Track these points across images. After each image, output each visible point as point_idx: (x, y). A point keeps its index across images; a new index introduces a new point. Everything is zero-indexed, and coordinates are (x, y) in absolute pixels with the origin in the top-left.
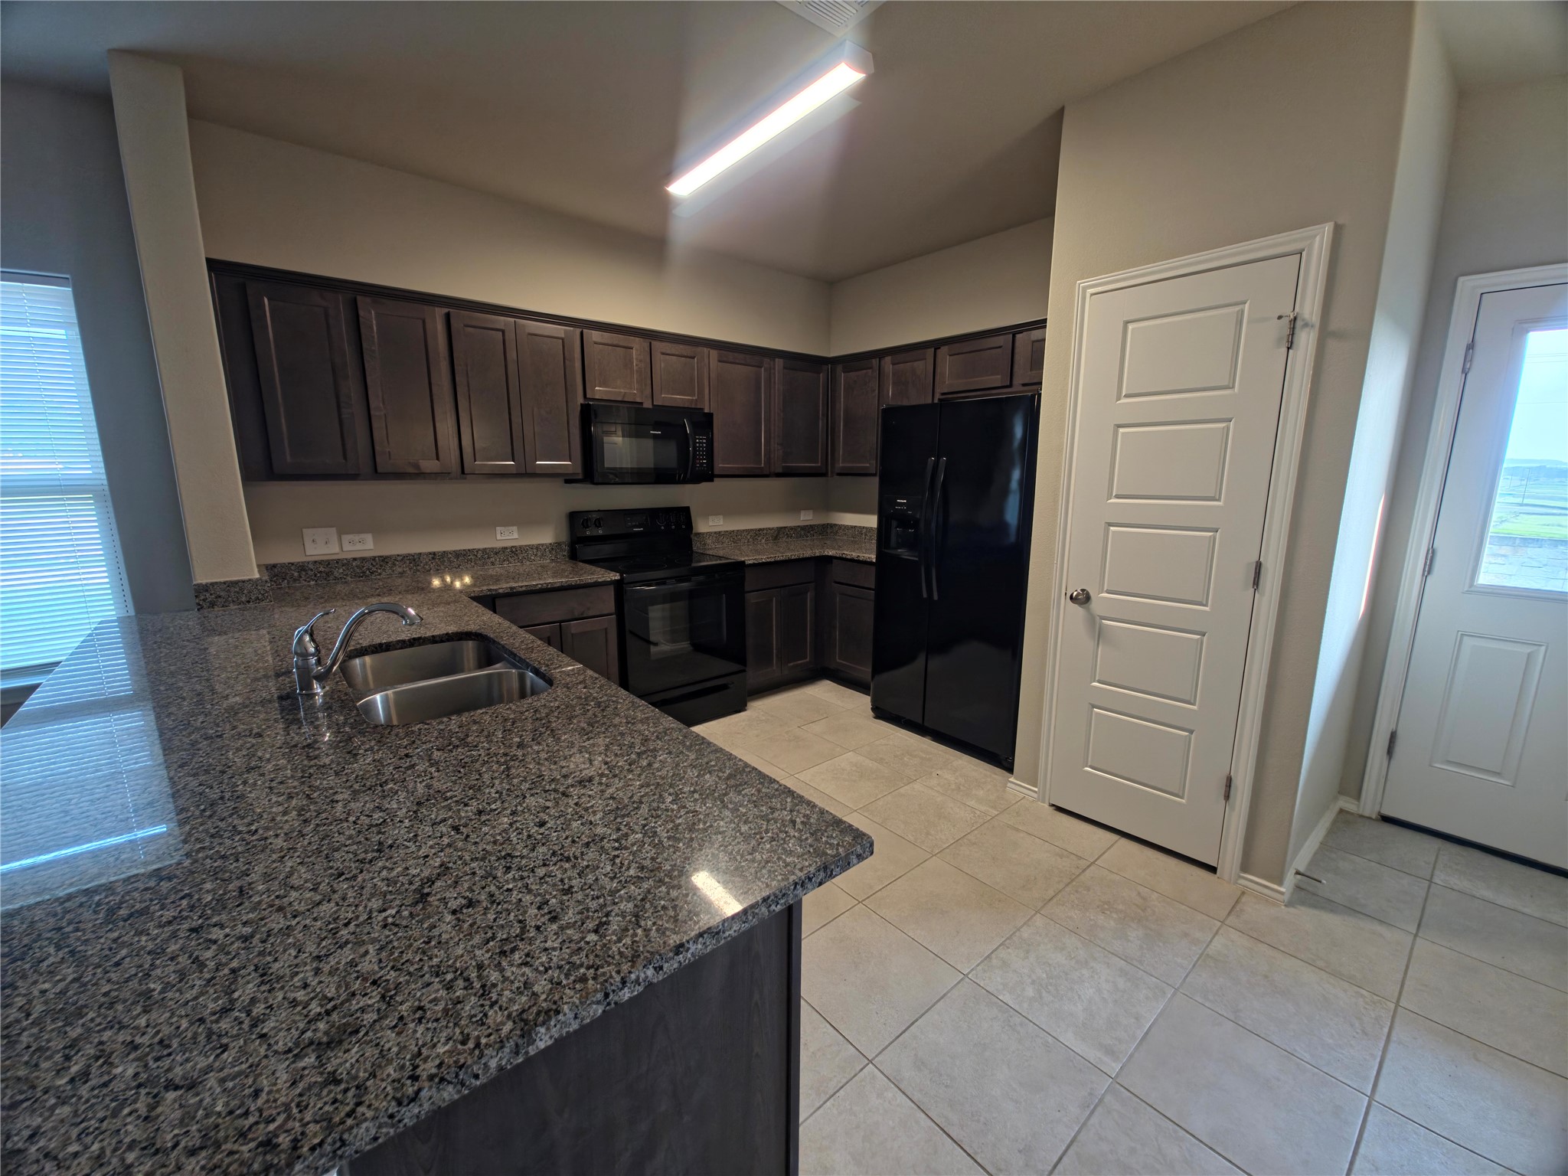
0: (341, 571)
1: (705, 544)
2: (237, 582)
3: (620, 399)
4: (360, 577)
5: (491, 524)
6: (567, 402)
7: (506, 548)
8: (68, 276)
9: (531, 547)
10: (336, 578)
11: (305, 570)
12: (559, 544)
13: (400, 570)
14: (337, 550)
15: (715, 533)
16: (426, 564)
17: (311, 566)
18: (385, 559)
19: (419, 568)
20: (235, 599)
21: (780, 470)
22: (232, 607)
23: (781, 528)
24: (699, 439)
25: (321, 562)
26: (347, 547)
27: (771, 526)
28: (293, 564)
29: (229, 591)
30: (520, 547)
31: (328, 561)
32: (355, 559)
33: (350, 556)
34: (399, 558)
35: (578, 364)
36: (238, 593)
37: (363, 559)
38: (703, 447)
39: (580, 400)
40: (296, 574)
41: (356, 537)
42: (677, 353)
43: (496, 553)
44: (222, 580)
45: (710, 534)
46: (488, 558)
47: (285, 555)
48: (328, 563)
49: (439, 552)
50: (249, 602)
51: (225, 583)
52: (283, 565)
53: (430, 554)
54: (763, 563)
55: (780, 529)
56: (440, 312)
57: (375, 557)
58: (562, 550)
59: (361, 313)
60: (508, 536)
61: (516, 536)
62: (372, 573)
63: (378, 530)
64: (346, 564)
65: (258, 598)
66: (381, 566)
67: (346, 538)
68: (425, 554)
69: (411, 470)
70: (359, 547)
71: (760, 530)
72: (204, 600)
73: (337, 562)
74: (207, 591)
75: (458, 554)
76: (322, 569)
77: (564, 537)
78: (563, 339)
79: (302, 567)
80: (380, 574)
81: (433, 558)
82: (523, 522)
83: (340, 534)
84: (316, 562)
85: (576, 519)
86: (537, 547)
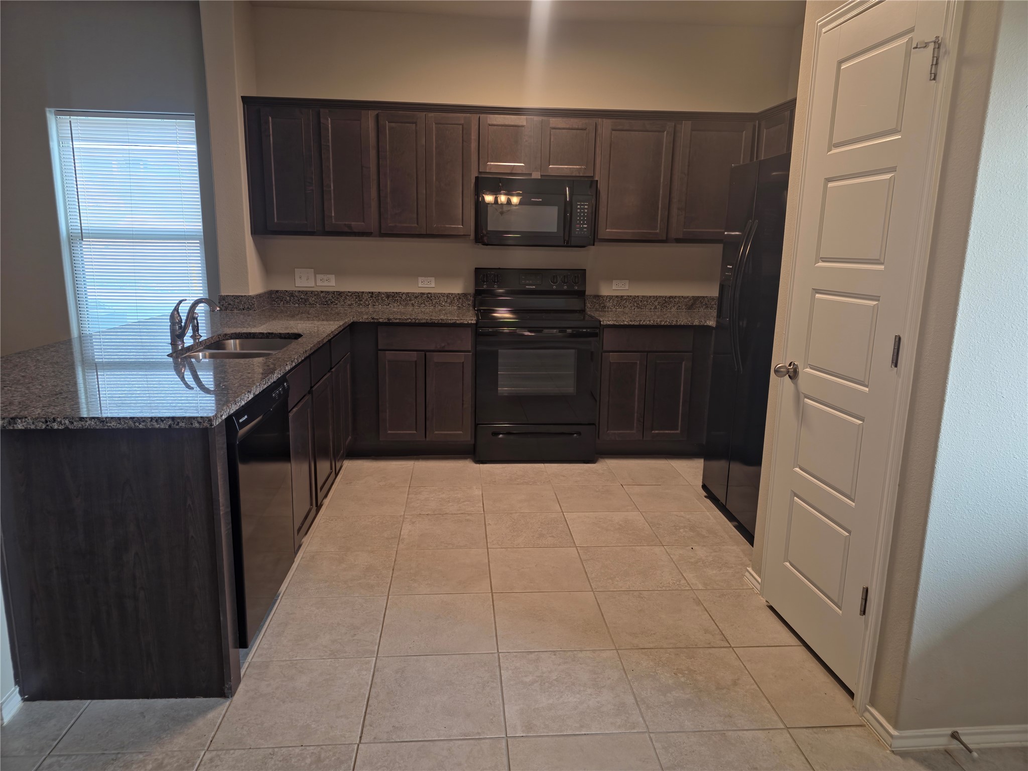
0: (313, 299)
1: (604, 307)
2: (238, 297)
3: (509, 171)
4: (324, 305)
5: (414, 274)
6: (463, 176)
7: (423, 294)
8: (194, 114)
9: (443, 295)
10: (310, 304)
11: (293, 297)
12: (465, 295)
13: (349, 302)
14: (313, 284)
15: (617, 297)
16: (367, 299)
17: (297, 294)
18: (340, 294)
19: (361, 302)
20: (237, 307)
21: (681, 236)
22: (235, 311)
23: (698, 297)
24: (581, 205)
25: (302, 292)
26: (319, 283)
27: (685, 294)
28: (287, 291)
29: (234, 301)
30: (434, 294)
31: (306, 291)
32: (322, 292)
33: (319, 289)
34: (350, 294)
35: (474, 145)
36: (239, 303)
37: (328, 292)
38: (584, 213)
39: (475, 174)
40: (288, 298)
41: (325, 277)
42: (568, 127)
43: (416, 297)
44: (232, 294)
45: (611, 297)
46: (410, 300)
47: (282, 285)
48: (306, 293)
49: (375, 292)
50: (244, 309)
51: (233, 296)
52: (282, 292)
53: (370, 293)
54: (626, 325)
55: (695, 299)
56: (372, 114)
57: (334, 292)
58: (467, 299)
59: (322, 120)
60: (427, 285)
61: (433, 285)
62: (332, 303)
63: (339, 273)
64: (316, 294)
65: (248, 308)
66: (338, 298)
67: (319, 277)
68: (366, 293)
69: (346, 230)
70: (326, 284)
71: (670, 297)
72: (222, 305)
73: (312, 293)
74: (224, 300)
75: (388, 295)
76: (303, 297)
77: (471, 290)
78: (462, 125)
79: (291, 294)
80: (336, 304)
81: (371, 297)
82: (440, 275)
83: (316, 273)
84: (299, 291)
85: (481, 274)
86: (448, 295)
